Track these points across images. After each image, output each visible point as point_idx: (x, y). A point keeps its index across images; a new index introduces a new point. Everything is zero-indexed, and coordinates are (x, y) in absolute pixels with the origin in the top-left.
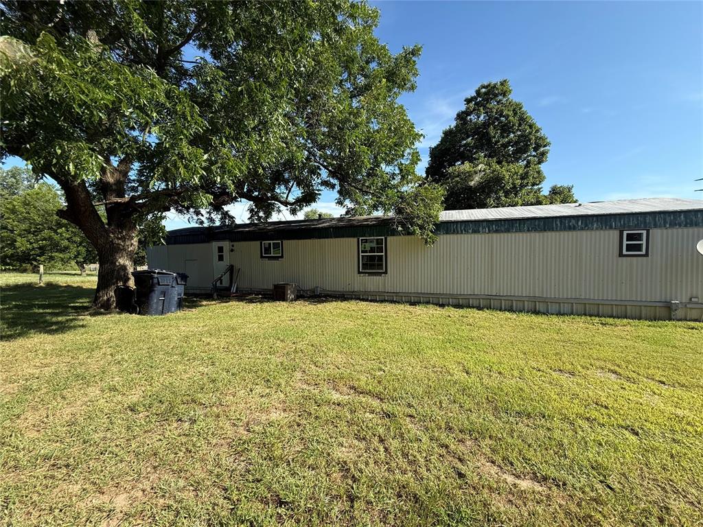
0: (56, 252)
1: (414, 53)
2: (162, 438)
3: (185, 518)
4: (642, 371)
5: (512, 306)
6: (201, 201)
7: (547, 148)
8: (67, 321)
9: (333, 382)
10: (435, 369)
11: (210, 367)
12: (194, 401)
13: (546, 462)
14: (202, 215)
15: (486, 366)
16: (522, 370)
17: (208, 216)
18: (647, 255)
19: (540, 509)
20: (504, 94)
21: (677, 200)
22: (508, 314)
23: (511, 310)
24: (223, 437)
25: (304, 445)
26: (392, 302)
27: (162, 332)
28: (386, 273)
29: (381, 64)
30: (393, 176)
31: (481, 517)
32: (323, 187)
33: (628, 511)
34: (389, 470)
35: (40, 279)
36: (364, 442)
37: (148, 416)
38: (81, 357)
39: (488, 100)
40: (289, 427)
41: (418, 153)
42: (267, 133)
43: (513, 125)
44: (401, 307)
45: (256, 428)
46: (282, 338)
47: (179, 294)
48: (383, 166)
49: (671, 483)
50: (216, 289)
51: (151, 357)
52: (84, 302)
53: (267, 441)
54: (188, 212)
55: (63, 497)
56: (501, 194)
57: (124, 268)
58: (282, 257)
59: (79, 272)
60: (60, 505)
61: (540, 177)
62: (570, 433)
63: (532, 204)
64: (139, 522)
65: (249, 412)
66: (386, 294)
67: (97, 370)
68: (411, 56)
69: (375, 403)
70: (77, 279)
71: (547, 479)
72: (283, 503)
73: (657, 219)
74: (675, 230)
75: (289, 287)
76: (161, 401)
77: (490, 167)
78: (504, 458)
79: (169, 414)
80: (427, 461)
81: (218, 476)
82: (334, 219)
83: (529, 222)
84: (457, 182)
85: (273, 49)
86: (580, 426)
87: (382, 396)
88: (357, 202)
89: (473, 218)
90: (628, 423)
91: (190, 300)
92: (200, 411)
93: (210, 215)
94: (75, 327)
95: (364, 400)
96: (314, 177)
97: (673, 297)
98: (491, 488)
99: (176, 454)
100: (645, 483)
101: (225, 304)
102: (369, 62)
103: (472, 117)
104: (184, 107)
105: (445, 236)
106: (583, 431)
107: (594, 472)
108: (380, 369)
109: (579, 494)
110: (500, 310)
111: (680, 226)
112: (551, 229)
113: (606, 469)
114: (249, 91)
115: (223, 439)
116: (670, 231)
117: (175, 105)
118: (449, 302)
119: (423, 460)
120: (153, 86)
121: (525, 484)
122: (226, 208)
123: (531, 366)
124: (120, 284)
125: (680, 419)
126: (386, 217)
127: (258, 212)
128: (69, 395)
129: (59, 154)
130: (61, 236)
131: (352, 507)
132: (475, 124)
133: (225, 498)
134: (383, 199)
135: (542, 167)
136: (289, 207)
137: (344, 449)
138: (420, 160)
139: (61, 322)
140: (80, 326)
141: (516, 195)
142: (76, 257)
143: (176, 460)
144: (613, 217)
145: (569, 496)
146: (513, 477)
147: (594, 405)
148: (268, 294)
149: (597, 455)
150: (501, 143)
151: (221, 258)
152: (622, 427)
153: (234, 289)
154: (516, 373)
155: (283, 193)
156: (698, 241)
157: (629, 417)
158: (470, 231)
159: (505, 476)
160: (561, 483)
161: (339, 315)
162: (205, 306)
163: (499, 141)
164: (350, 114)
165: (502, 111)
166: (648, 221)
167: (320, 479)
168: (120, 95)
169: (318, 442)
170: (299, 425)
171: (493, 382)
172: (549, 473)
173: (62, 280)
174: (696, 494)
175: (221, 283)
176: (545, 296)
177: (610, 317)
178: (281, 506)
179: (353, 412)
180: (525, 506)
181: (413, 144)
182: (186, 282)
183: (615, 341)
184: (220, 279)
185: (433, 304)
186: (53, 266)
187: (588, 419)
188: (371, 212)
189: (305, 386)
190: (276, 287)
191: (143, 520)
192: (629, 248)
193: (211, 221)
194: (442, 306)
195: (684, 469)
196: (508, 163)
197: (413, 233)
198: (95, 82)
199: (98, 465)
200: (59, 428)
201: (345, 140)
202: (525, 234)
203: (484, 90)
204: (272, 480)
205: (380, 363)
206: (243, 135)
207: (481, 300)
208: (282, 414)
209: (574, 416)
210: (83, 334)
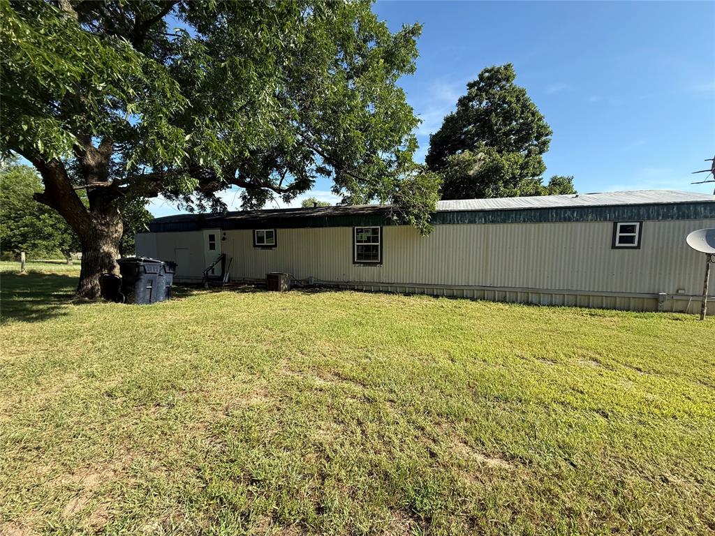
0: (39, 239)
1: (414, 32)
2: (139, 422)
3: (155, 495)
4: (621, 359)
5: (505, 297)
6: (186, 185)
7: (549, 137)
8: (49, 309)
9: (318, 369)
10: (420, 357)
11: (193, 354)
12: (173, 387)
13: (516, 442)
14: (192, 202)
15: (472, 353)
16: (507, 357)
17: (198, 202)
18: (638, 247)
19: (504, 485)
20: (507, 79)
21: (672, 192)
22: (501, 305)
23: (504, 301)
24: (201, 420)
25: (283, 428)
26: (387, 292)
27: (147, 320)
28: (381, 263)
29: (379, 43)
30: (390, 163)
31: (446, 492)
32: (319, 174)
33: (586, 485)
34: (363, 450)
35: (22, 268)
36: (342, 425)
37: (125, 401)
38: (60, 345)
39: (491, 85)
40: (269, 411)
41: (415, 139)
42: (255, 115)
43: (516, 113)
44: (396, 297)
45: (235, 412)
46: (270, 327)
47: (168, 283)
48: (380, 153)
49: (630, 460)
50: (207, 278)
51: (133, 345)
52: (69, 290)
53: (244, 424)
54: (177, 197)
55: (31, 477)
56: (500, 183)
57: (109, 255)
58: (276, 246)
59: (65, 261)
60: (27, 485)
61: (540, 168)
62: (543, 416)
63: (531, 195)
64: (108, 499)
65: (229, 397)
66: (381, 285)
67: (76, 357)
68: (411, 35)
69: (358, 389)
70: (63, 267)
71: (514, 457)
72: (255, 481)
73: (651, 211)
74: (667, 223)
75: (282, 277)
76: (139, 387)
77: (490, 155)
78: (477, 439)
79: (148, 399)
80: (402, 442)
81: (192, 457)
82: (329, 207)
83: (525, 213)
84: (457, 171)
85: (260, 22)
86: (554, 410)
87: (366, 382)
88: (353, 190)
89: (470, 208)
90: (600, 406)
91: (180, 288)
92: (179, 397)
93: (201, 201)
94: (56, 316)
95: (346, 386)
96: (307, 163)
97: (661, 290)
98: (460, 466)
99: (151, 436)
100: (606, 461)
101: (216, 294)
102: (367, 41)
103: (474, 103)
104: (164, 82)
105: (441, 226)
106: (556, 414)
107: (560, 451)
108: (367, 357)
109: (543, 471)
110: (493, 301)
111: (672, 218)
112: (547, 220)
113: (572, 448)
114: (233, 67)
115: (201, 422)
116: (662, 223)
117: (153, 81)
118: (443, 294)
119: (398, 441)
120: (127, 59)
121: (493, 463)
122: (217, 194)
123: (515, 355)
124: (105, 272)
125: (648, 403)
126: (382, 206)
127: (251, 198)
128: (44, 381)
129: (25, 130)
130: (44, 222)
131: (323, 484)
132: (477, 110)
133: (198, 478)
134: (379, 187)
135: (544, 157)
136: (283, 194)
137: (321, 431)
138: (417, 147)
139: (41, 311)
140: (61, 314)
141: (515, 185)
142: (61, 245)
143: (151, 442)
144: (608, 208)
145: (534, 472)
146: (483, 456)
147: (571, 391)
148: (261, 284)
149: (565, 436)
150: (503, 131)
151: (212, 247)
152: (594, 410)
153: (226, 279)
154: (500, 361)
155: (276, 179)
156: (689, 233)
157: (602, 401)
158: (467, 221)
159: (476, 455)
160: (527, 461)
161: (332, 305)
162: (196, 295)
163: (501, 129)
164: (345, 96)
165: (505, 97)
166: (641, 213)
167: (295, 459)
168: (90, 67)
169: (296, 425)
170: (279, 409)
171: (476, 370)
172: (517, 452)
173: (45, 269)
174: (652, 470)
175: (213, 272)
176: (538, 287)
177: (600, 308)
178: (252, 484)
179: (333, 397)
180: (491, 482)
181: (410, 130)
182: (174, 270)
183: (600, 331)
184: (212, 268)
185: (427, 294)
186: (38, 254)
187: (562, 403)
188: (367, 201)
189: (288, 373)
190: (269, 276)
191: (112, 498)
192: (622, 240)
193: (202, 208)
194: (436, 296)
195: (645, 448)
196: (508, 151)
197: (408, 223)
198: (61, 52)
199: (70, 448)
200: (31, 412)
201: (339, 125)
202: (520, 225)
203: (487, 74)
204: (247, 460)
205: (368, 351)
206: (228, 115)
207: (475, 291)
208: (264, 399)
209: (549, 400)
210: (64, 322)
